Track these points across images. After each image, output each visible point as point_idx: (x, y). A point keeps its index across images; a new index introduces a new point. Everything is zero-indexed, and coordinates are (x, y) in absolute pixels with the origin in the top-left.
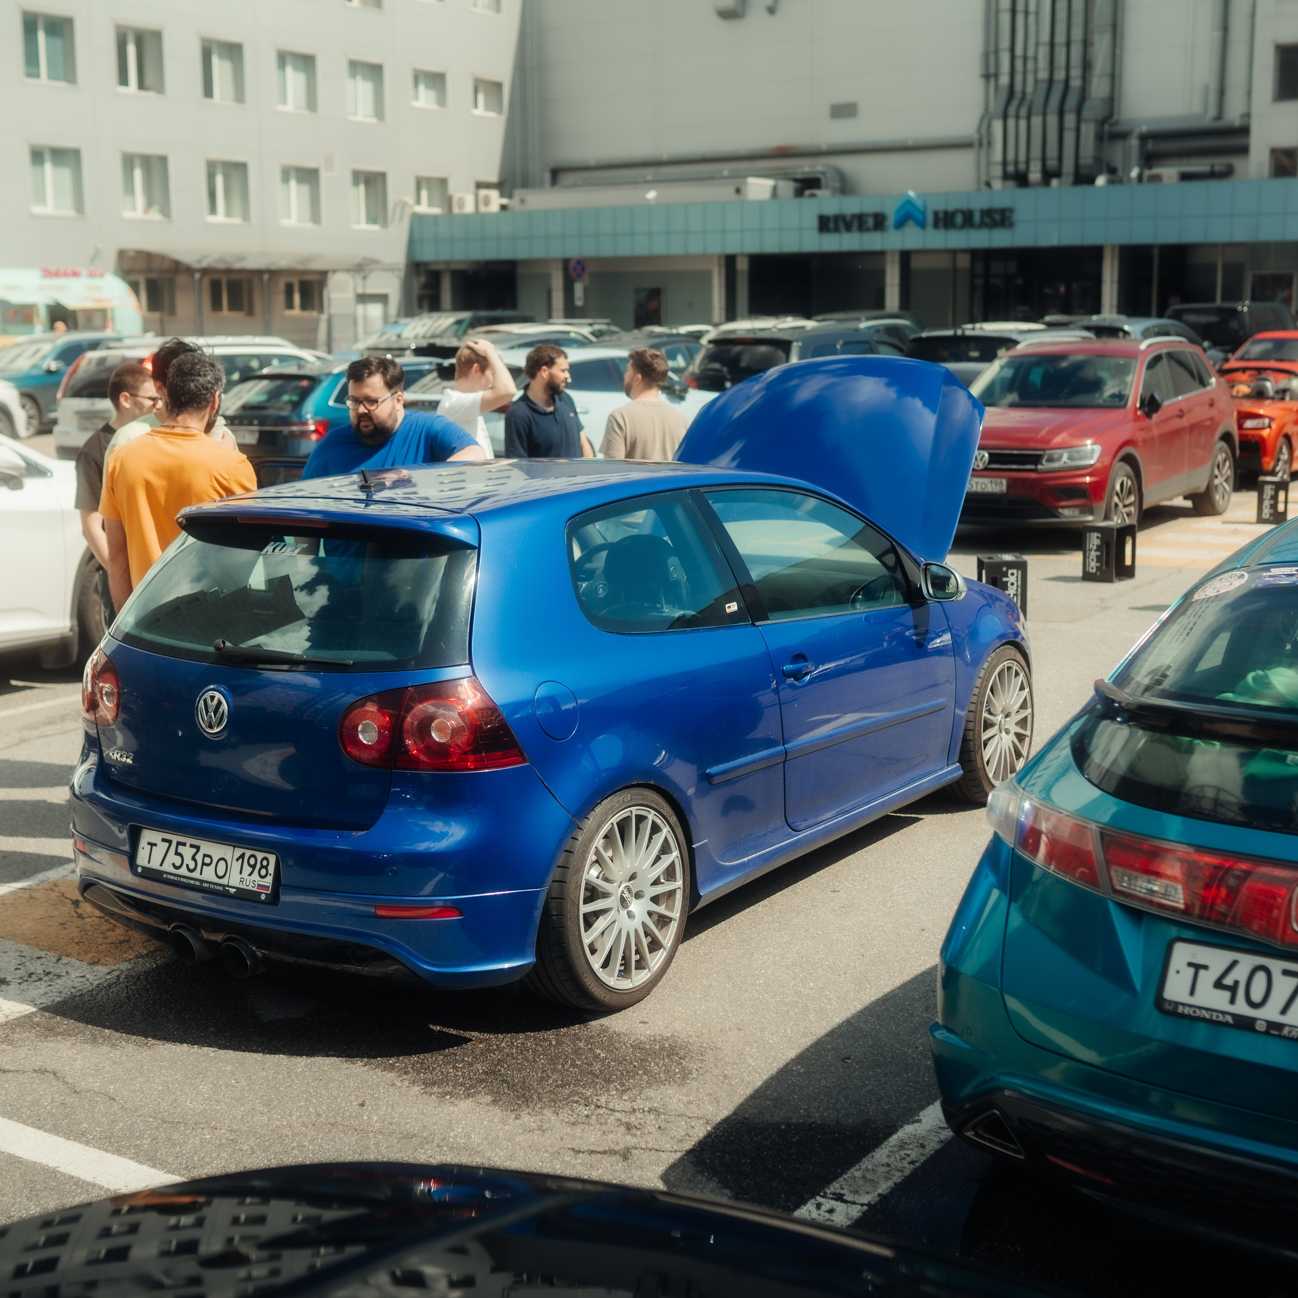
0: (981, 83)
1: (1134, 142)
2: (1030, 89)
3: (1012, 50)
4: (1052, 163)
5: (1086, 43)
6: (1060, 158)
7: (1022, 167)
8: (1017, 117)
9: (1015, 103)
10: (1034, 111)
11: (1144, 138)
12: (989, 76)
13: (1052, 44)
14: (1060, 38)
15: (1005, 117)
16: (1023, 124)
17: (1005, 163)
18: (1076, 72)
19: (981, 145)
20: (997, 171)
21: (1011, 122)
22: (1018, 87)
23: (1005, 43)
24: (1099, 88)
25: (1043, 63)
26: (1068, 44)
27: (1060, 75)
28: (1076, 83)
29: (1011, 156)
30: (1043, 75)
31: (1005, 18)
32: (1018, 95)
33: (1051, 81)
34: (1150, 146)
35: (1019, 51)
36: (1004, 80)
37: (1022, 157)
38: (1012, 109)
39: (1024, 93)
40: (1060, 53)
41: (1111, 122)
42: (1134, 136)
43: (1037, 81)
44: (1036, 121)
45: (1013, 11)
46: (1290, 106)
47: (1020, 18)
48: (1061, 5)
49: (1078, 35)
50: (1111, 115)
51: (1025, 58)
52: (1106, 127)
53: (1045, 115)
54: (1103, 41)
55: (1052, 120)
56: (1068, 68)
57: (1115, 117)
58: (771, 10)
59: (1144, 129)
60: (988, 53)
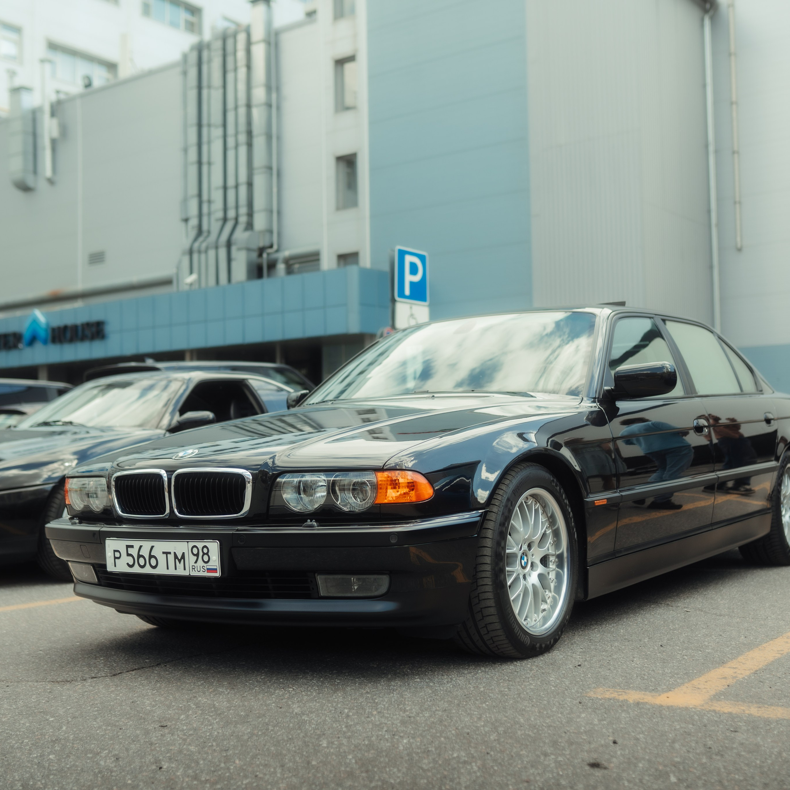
0: (183, 224)
1: (281, 267)
2: (212, 226)
3: (200, 195)
5: (250, 184)
8: (200, 252)
9: (201, 239)
10: (210, 246)
12: (185, 220)
13: (225, 188)
14: (231, 182)
15: (191, 253)
16: (203, 257)
18: (243, 210)
21: (195, 256)
22: (205, 227)
23: (193, 190)
24: (260, 222)
25: (218, 205)
26: (237, 187)
27: (231, 214)
28: (243, 219)
30: (220, 214)
31: (194, 169)
32: (204, 232)
33: (225, 219)
35: (205, 197)
36: (194, 222)
38: (197, 246)
39: (208, 230)
40: (231, 194)
41: (270, 251)
42: (280, 261)
43: (217, 220)
44: (212, 253)
45: (200, 163)
46: (350, 214)
47: (205, 168)
48: (231, 154)
49: (243, 177)
50: (271, 246)
51: (209, 202)
52: (265, 255)
53: (217, 248)
54: (259, 181)
55: (223, 252)
56: (237, 207)
57: (275, 247)
58: (51, 182)
59: (286, 253)
60: (185, 200)
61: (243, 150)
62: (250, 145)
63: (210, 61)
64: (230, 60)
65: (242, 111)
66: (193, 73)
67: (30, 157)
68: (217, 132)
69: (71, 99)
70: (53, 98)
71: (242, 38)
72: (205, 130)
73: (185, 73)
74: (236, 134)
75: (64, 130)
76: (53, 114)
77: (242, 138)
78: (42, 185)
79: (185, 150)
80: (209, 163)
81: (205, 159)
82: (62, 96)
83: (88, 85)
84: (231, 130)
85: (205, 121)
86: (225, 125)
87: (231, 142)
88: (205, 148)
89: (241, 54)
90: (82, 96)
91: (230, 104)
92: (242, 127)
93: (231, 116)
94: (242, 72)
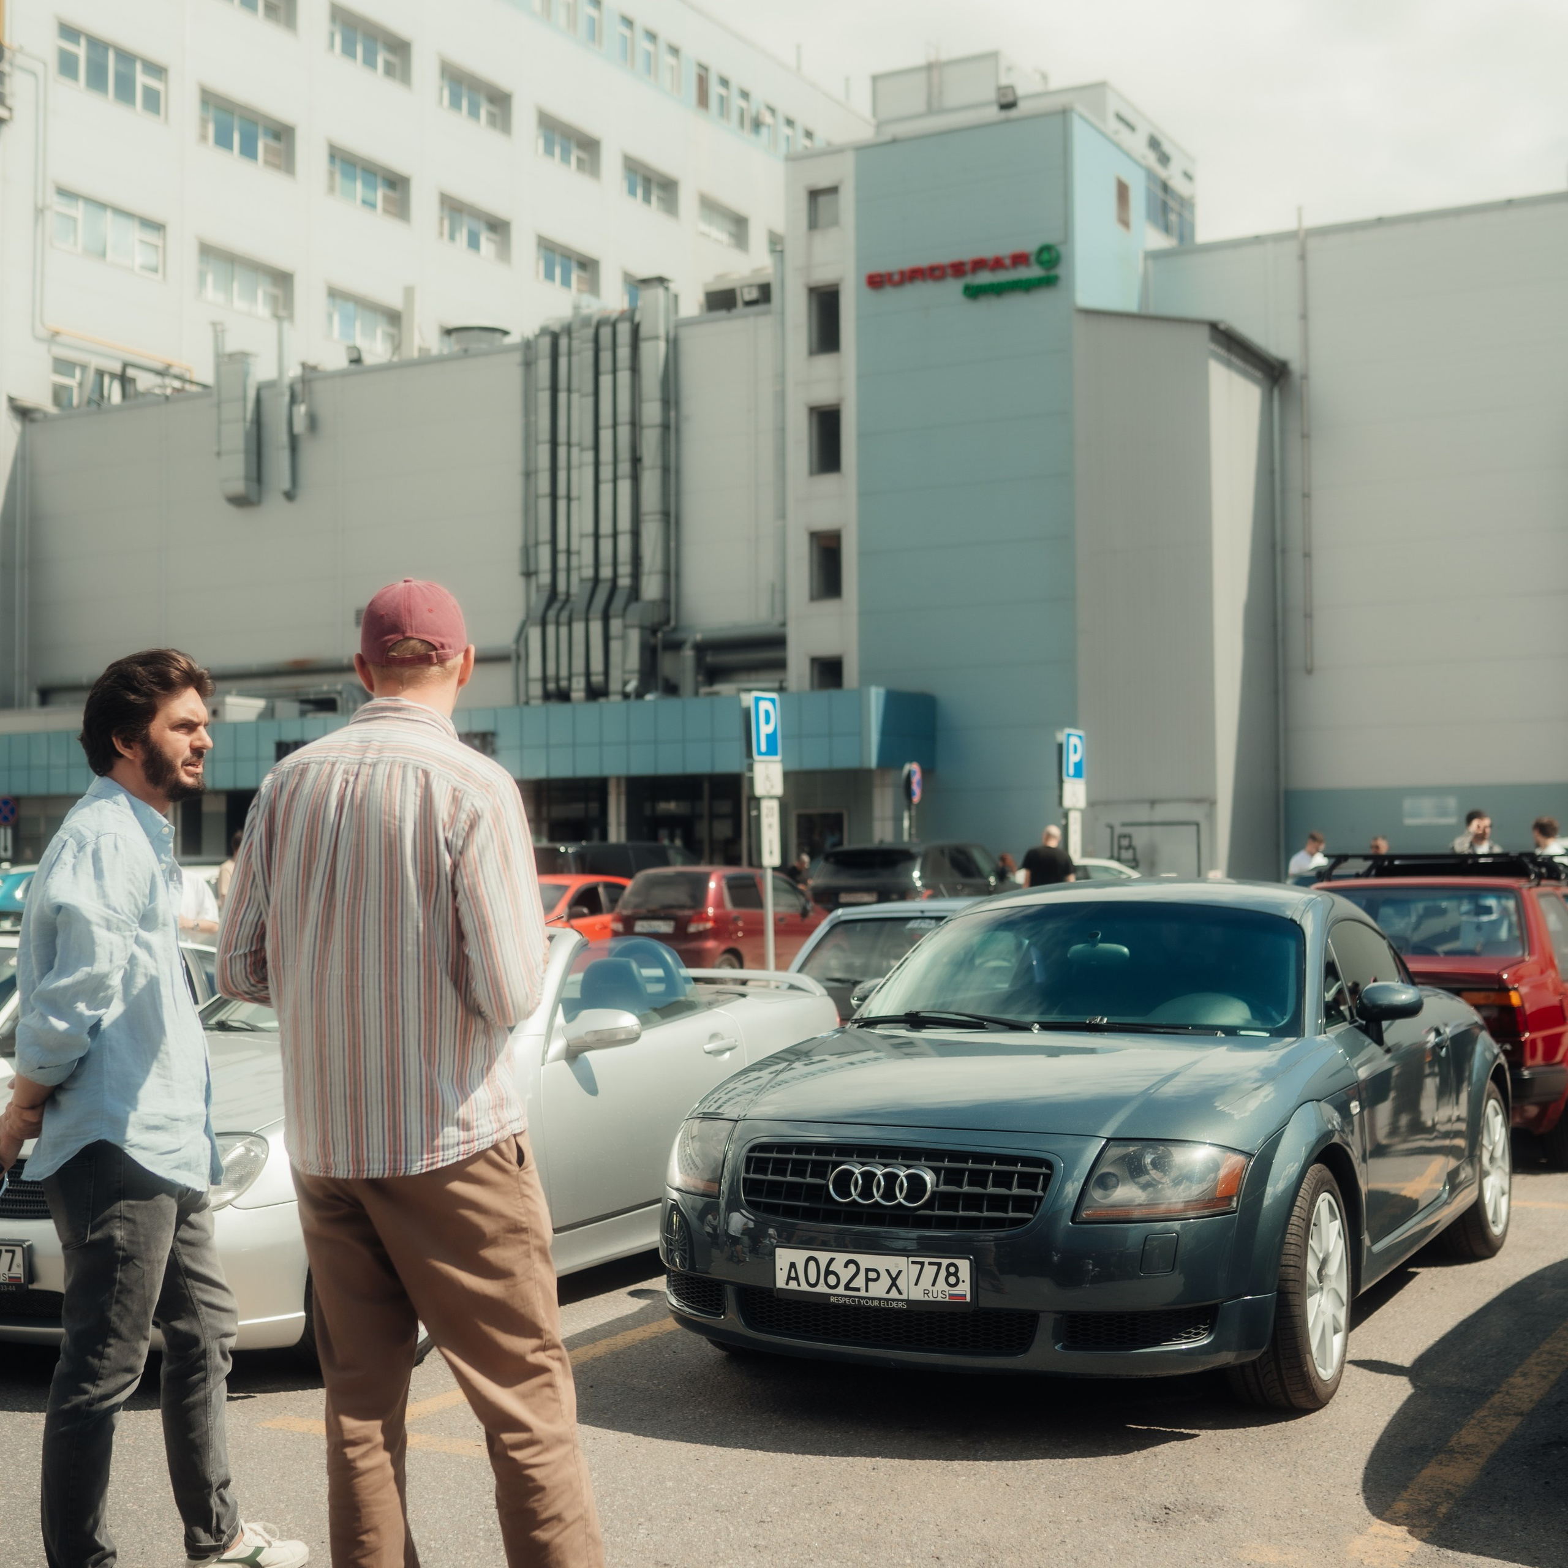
0: (520, 581)
1: (688, 653)
2: (574, 589)
3: (554, 542)
4: (597, 679)
5: (636, 534)
6: (606, 673)
7: (564, 684)
8: (558, 624)
9: (557, 605)
10: (575, 616)
11: (702, 648)
12: (528, 574)
13: (597, 536)
14: (606, 527)
15: (544, 624)
16: (564, 630)
17: (544, 679)
18: (625, 570)
19: (518, 658)
20: (536, 689)
21: (551, 630)
22: (562, 587)
23: (545, 535)
24: (651, 588)
25: (588, 558)
26: (615, 535)
27: (606, 572)
28: (624, 582)
29: (551, 671)
30: (589, 572)
31: (545, 505)
32: (562, 597)
33: (596, 580)
34: (710, 659)
35: (562, 544)
36: (545, 578)
37: (564, 672)
38: (552, 614)
39: (568, 594)
40: (606, 546)
41: (666, 628)
42: (688, 645)
43: (582, 580)
44: (578, 628)
45: (554, 496)
46: (829, 606)
47: (562, 505)
48: (606, 489)
49: (625, 522)
50: (667, 621)
51: (569, 552)
52: (660, 635)
53: (587, 620)
54: (651, 532)
55: (596, 627)
56: (615, 564)
57: (673, 623)
58: (288, 495)
59: (699, 637)
60: (529, 550)
61: (625, 487)
62: (635, 478)
63: (571, 353)
64: (606, 357)
65: (624, 432)
66: (543, 367)
68: (584, 456)
69: (325, 376)
70: (294, 371)
71: (625, 328)
72: (562, 451)
73: (528, 364)
74: (615, 461)
77: (625, 467)
78: (273, 499)
79: (528, 474)
80: (569, 498)
81: (562, 490)
83: (357, 360)
84: (606, 455)
85: (562, 437)
86: (596, 448)
87: (606, 472)
88: (562, 476)
89: (624, 352)
90: (345, 375)
91: (606, 419)
92: (624, 453)
93: (606, 436)
94: (624, 377)
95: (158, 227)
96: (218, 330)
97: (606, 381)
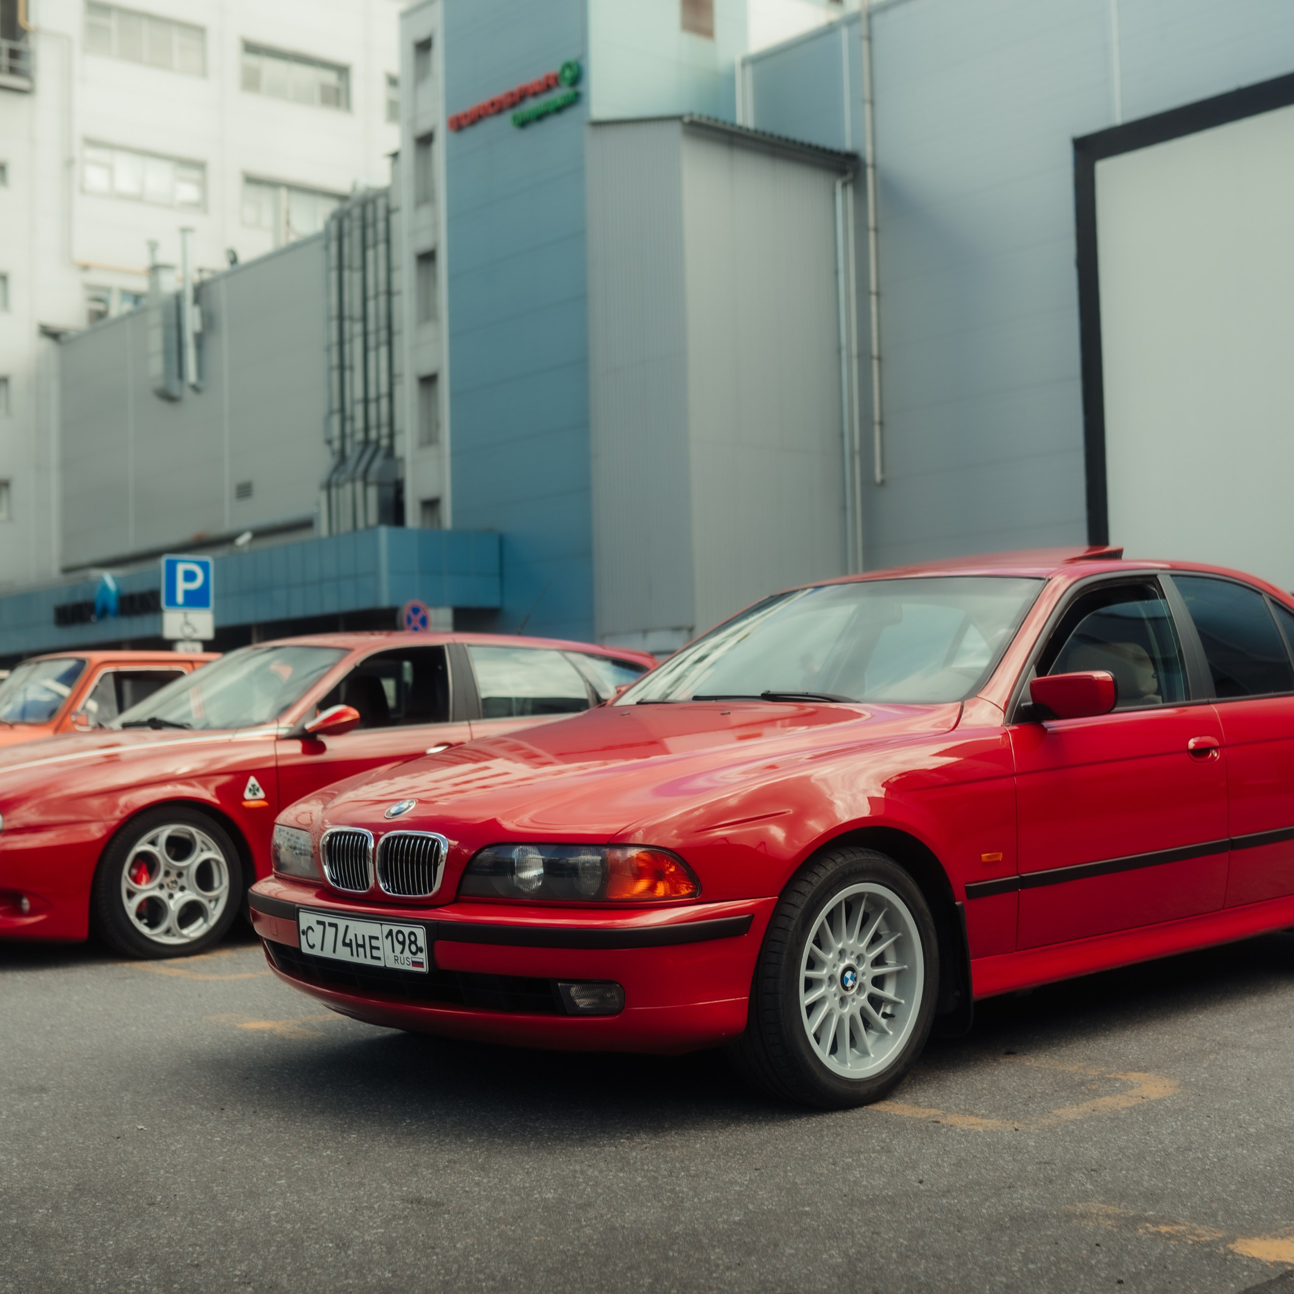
0: (326, 449)
2: (352, 453)
3: (342, 409)
5: (391, 397)
9: (341, 467)
10: (348, 478)
12: (329, 442)
13: (366, 401)
14: (372, 393)
18: (385, 431)
23: (336, 405)
25: (359, 424)
26: (378, 399)
27: (373, 435)
28: (384, 442)
30: (360, 436)
31: (335, 376)
32: (347, 461)
33: (366, 442)
35: (347, 412)
36: (337, 445)
38: (335, 478)
40: (372, 409)
43: (359, 442)
44: (349, 485)
45: (342, 367)
46: (431, 453)
47: (347, 374)
48: (372, 355)
49: (384, 389)
51: (351, 419)
53: (354, 479)
55: (359, 486)
56: (379, 426)
58: (196, 389)
60: (328, 419)
61: (384, 351)
62: (390, 344)
63: (350, 234)
64: (370, 233)
65: (382, 299)
66: (334, 249)
67: (174, 358)
68: (358, 328)
69: (218, 277)
70: (196, 278)
71: (381, 203)
72: (346, 325)
73: (327, 248)
74: (377, 331)
75: (209, 321)
76: (197, 300)
77: (383, 335)
78: (188, 394)
79: (327, 350)
80: (351, 368)
81: (346, 362)
82: (206, 276)
83: (234, 261)
84: (371, 326)
85: (347, 312)
86: (364, 319)
87: (371, 341)
88: (346, 348)
89: (381, 226)
90: (227, 275)
91: (371, 292)
92: (383, 322)
93: (371, 305)
94: (382, 248)
95: (200, 166)
96: (153, 246)
97: (370, 254)
